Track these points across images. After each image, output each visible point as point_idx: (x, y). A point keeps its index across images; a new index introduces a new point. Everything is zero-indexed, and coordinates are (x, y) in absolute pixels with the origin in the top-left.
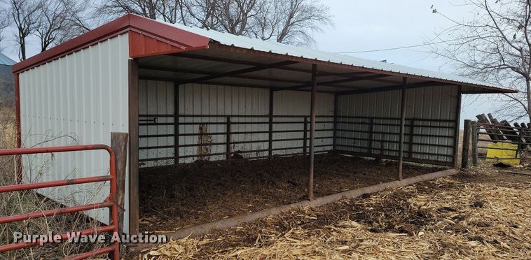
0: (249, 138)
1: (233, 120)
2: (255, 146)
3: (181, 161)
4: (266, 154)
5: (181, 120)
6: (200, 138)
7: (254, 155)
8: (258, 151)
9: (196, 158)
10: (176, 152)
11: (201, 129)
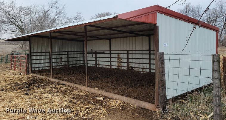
0: (138, 61)
1: (130, 52)
2: (141, 66)
3: (112, 67)
4: (148, 71)
5: (112, 52)
6: (118, 60)
7: (141, 70)
8: (143, 68)
9: (117, 67)
10: (111, 64)
11: (118, 56)
